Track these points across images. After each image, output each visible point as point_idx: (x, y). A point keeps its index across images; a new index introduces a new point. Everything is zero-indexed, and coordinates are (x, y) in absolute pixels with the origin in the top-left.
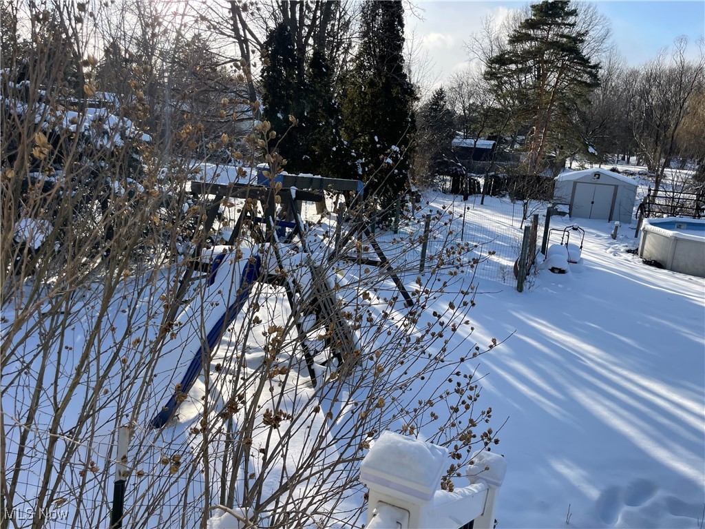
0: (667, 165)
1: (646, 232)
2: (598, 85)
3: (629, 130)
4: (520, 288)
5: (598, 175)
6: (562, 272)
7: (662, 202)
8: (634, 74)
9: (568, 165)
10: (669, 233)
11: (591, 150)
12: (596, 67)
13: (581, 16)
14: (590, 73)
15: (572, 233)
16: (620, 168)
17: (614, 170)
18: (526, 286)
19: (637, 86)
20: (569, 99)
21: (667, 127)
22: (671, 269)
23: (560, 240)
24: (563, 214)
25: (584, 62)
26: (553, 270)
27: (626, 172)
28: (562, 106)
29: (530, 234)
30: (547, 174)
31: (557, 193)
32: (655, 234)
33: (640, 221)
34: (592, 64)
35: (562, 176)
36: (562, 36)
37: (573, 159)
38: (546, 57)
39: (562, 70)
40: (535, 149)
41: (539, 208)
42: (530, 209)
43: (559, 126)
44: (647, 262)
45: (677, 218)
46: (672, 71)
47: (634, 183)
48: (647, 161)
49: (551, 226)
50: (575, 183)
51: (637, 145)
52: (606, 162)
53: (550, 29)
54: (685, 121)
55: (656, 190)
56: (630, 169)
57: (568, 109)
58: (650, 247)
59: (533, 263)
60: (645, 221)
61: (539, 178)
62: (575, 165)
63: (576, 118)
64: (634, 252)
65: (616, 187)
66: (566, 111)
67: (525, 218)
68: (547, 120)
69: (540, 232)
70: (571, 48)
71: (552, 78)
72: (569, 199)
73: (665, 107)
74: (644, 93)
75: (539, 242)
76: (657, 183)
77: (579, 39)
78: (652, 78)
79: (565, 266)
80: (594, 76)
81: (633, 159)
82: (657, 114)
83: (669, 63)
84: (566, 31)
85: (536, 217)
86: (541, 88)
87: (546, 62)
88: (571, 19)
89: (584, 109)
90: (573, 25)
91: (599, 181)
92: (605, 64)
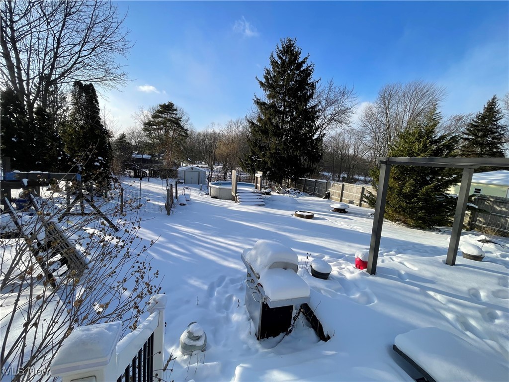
0: (214, 165)
1: (211, 187)
2: (188, 137)
3: (200, 153)
4: (169, 214)
5: (192, 168)
6: (184, 205)
7: (214, 176)
8: (199, 134)
9: (182, 165)
10: (217, 187)
11: (189, 159)
12: (186, 130)
13: (179, 111)
14: (184, 132)
15: (186, 190)
16: (199, 166)
17: (198, 166)
18: (171, 212)
19: (201, 138)
20: (178, 141)
21: (212, 152)
22: (220, 199)
23: (182, 193)
24: (182, 183)
25: (182, 128)
26: (181, 205)
27: (201, 167)
28: (176, 143)
29: (170, 192)
30: (174, 168)
31: (179, 175)
32: (214, 188)
33: (208, 183)
34: (185, 128)
35: (180, 169)
36: (173, 118)
37: (183, 163)
38: (167, 125)
39: (174, 130)
40: (168, 159)
41: (172, 181)
42: (169, 182)
43: (176, 151)
44: (212, 197)
45: (219, 182)
46: (211, 134)
47: (205, 170)
48: (208, 163)
49: (178, 188)
50: (185, 171)
51: (204, 158)
52: (195, 164)
53: (168, 115)
54: (217, 150)
55: (212, 173)
56: (202, 166)
57: (179, 144)
58: (213, 192)
59: (173, 203)
60: (210, 183)
61: (171, 170)
62: (184, 165)
63: (182, 148)
64: (208, 194)
65: (199, 172)
66: (178, 145)
67: (167, 186)
68: (171, 148)
69: (174, 190)
70: (177, 122)
71: (171, 133)
72: (183, 177)
73: (211, 145)
74: (204, 141)
75: (174, 194)
76: (212, 170)
77: (179, 119)
78: (206, 136)
79: (185, 202)
80: (186, 133)
81: (203, 163)
82: (208, 148)
83: (210, 131)
84: (174, 116)
85: (171, 185)
86: (167, 136)
87: (168, 127)
88: (175, 112)
89: (184, 144)
90: (176, 114)
91: (193, 170)
92: (189, 129)
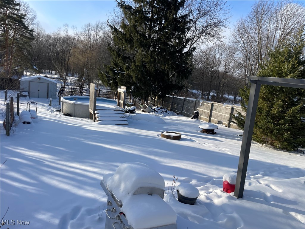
0: (67, 75)
1: (63, 102)
2: (34, 39)
3: (50, 60)
4: (8, 134)
5: (39, 78)
6: (29, 123)
7: (67, 90)
8: (49, 36)
9: (25, 73)
10: (72, 102)
11: (35, 67)
12: (32, 31)
13: (22, 7)
14: (29, 33)
15: (31, 105)
16: (48, 76)
17: (46, 77)
18: (11, 132)
19: (51, 42)
20: (21, 44)
21: (65, 60)
22: (75, 116)
23: (26, 108)
24: (25, 96)
25: (26, 28)
26: (24, 123)
27: (51, 78)
28: (18, 46)
29: (10, 107)
30: (15, 77)
31: (21, 86)
32: (67, 103)
33: (60, 98)
34: (30, 29)
35: (22, 79)
36: (14, 14)
37: (27, 71)
38: (7, 22)
39: (16, 30)
40: (7, 65)
41: (13, 94)
42: (8, 94)
43: (18, 56)
44: (65, 115)
45: (74, 96)
46: (64, 38)
47: (55, 82)
48: (59, 73)
49: (20, 102)
50: (30, 82)
51: (54, 67)
52: (42, 73)
53: (7, 10)
54: (72, 58)
55: (65, 85)
56: (52, 76)
57: (21, 48)
58: (65, 108)
59: (13, 121)
60: (62, 98)
61: (11, 80)
62: (28, 74)
63: (25, 53)
64: (59, 111)
65: (48, 84)
66: (20, 49)
67: (6, 99)
68: (11, 52)
69: (15, 105)
70: (19, 20)
71: (12, 33)
72: (27, 89)
73: (63, 52)
74: (54, 45)
75: (15, 110)
76: (64, 82)
77: (22, 17)
78: (57, 39)
79: (30, 120)
80: (32, 35)
81: (54, 72)
82: (60, 54)
83: (62, 34)
84: (16, 12)
85: (12, 98)
86: (6, 37)
87: (7, 25)
88: (17, 7)
89: (29, 49)
90: (19, 10)
91: (40, 81)
92: (35, 29)
